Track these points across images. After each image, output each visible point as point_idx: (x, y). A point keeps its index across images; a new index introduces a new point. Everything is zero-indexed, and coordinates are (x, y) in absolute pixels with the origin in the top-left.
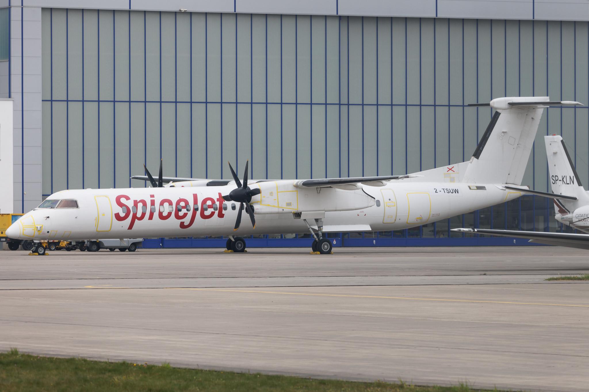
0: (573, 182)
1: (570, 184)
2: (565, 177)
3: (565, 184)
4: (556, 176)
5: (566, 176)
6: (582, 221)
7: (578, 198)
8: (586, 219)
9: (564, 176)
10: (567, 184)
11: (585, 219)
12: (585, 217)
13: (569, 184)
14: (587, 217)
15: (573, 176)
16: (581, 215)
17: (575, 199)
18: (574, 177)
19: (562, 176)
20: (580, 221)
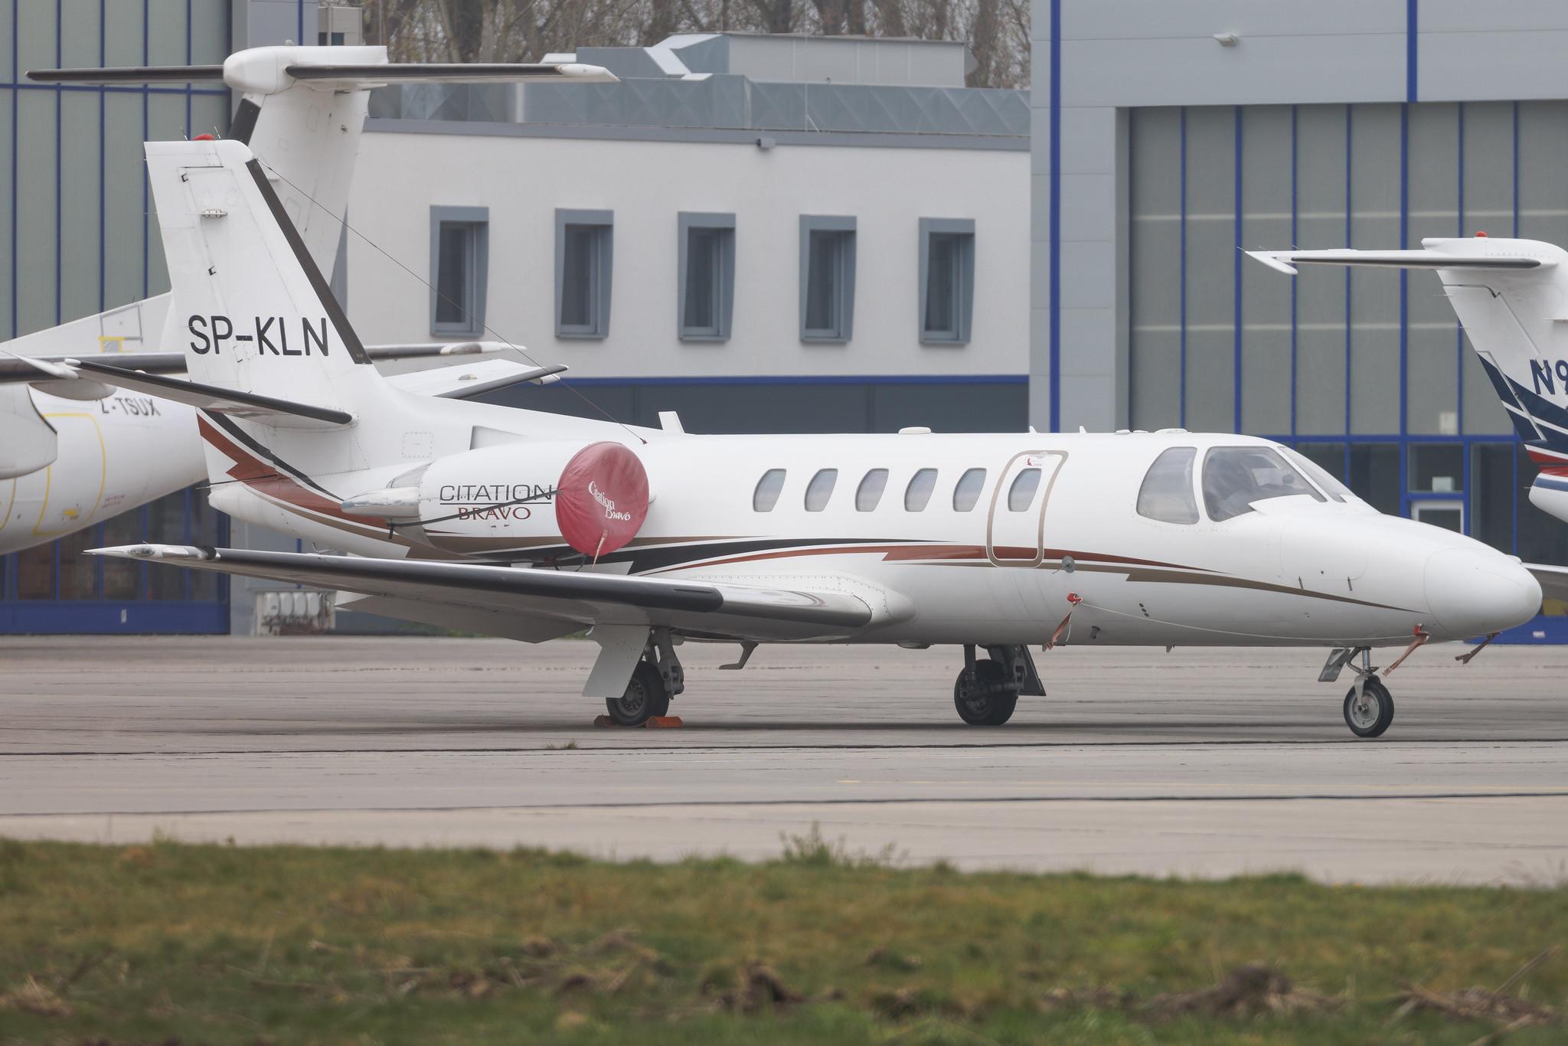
0: (324, 348)
1: (308, 353)
2: (276, 324)
3: (277, 353)
4: (214, 319)
5: (281, 320)
6: (484, 514)
7: (354, 417)
8: (506, 508)
9: (271, 320)
10: (286, 352)
11: (500, 506)
12: (502, 499)
13: (298, 353)
14: (511, 499)
15: (323, 321)
16: (474, 491)
17: (343, 419)
18: (329, 323)
19: (257, 319)
20: (467, 514)
